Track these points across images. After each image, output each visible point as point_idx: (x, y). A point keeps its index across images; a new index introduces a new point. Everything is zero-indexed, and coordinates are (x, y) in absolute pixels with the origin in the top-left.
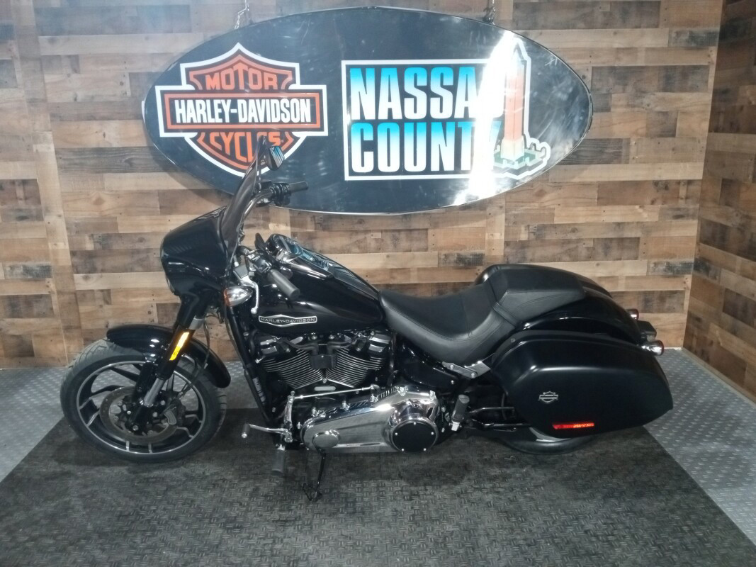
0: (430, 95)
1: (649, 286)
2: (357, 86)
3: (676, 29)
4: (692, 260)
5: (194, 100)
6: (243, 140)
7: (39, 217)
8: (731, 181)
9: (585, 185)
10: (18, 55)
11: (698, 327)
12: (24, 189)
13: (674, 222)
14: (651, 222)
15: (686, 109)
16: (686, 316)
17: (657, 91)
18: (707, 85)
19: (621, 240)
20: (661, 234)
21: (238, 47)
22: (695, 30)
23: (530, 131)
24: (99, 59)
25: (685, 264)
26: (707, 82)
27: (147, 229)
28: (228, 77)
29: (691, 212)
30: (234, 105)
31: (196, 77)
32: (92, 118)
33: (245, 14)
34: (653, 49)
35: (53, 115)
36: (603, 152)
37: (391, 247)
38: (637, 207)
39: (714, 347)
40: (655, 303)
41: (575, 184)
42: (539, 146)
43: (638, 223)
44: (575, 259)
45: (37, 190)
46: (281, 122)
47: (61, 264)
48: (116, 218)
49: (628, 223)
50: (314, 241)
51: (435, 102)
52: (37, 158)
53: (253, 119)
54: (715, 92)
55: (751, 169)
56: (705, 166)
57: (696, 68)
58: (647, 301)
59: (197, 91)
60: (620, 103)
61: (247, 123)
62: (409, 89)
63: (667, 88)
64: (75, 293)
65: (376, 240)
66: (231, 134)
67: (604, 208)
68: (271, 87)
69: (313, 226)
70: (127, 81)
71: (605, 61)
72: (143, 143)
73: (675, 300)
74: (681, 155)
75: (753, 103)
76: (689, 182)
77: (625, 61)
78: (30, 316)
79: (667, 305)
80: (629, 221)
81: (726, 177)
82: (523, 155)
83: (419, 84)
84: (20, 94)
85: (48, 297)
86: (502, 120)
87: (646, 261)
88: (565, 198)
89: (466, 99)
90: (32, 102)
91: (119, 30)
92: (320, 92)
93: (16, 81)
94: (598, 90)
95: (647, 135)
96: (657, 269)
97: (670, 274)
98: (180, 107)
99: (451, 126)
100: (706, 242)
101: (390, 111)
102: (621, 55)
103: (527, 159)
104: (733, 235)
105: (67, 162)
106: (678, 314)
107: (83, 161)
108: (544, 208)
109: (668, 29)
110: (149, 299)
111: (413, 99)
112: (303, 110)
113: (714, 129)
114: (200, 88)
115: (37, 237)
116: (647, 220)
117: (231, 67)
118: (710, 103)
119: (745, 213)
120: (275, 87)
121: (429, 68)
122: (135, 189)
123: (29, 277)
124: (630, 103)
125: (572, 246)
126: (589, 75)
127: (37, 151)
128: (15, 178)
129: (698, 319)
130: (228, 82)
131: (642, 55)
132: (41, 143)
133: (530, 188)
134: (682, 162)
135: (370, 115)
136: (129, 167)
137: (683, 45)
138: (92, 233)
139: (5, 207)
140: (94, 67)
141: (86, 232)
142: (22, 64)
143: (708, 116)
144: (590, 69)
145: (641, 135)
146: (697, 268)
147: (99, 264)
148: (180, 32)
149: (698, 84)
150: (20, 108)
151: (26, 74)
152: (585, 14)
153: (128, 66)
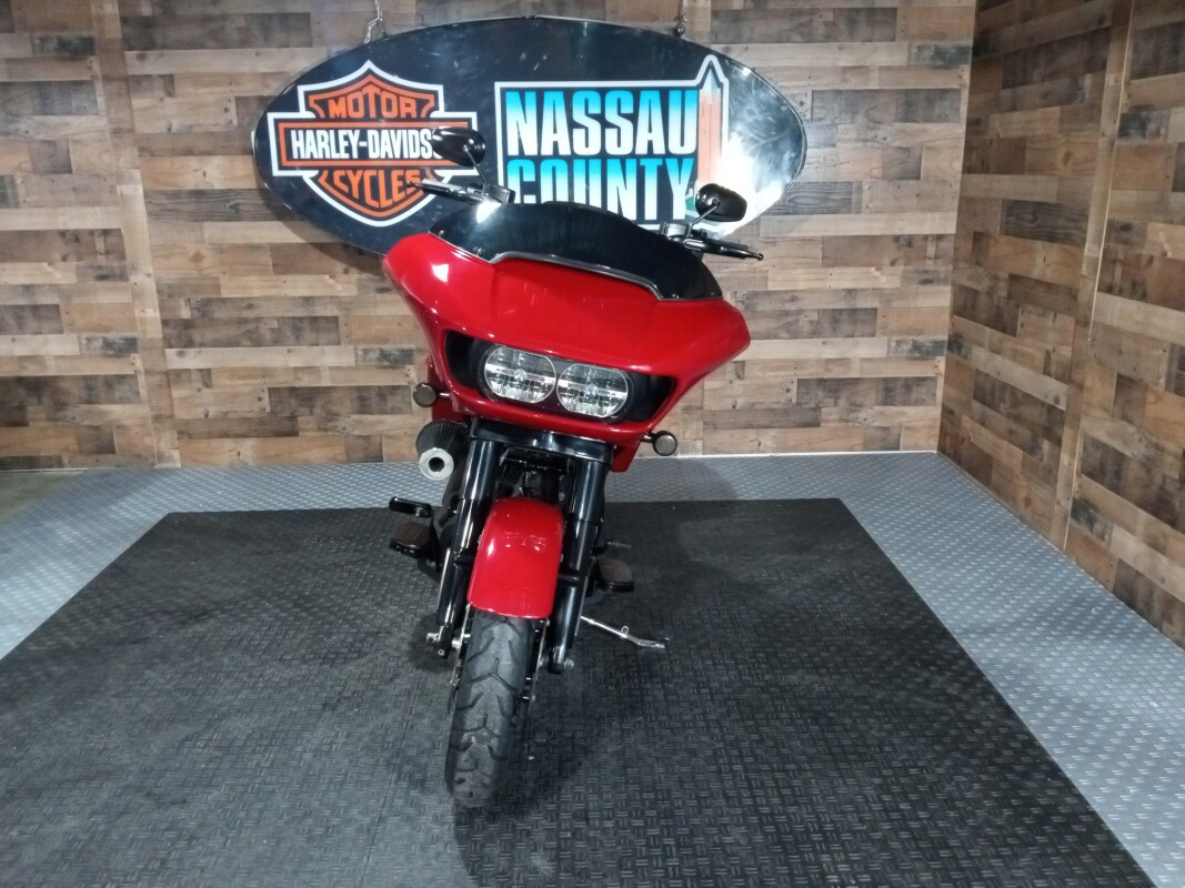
0: (605, 125)
1: (890, 371)
2: (514, 114)
3: (917, 43)
4: (946, 338)
5: (315, 130)
6: (374, 181)
7: (123, 277)
8: (981, 234)
9: (806, 241)
10: (99, 75)
11: (952, 422)
12: (105, 241)
13: (922, 288)
14: (892, 289)
15: (932, 144)
16: (940, 409)
17: (894, 121)
18: (959, 115)
19: (854, 311)
20: (904, 304)
21: (369, 65)
22: (943, 44)
25: (936, 342)
26: (958, 109)
27: (256, 293)
28: (355, 102)
29: (942, 276)
30: (363, 137)
31: (316, 102)
32: (189, 152)
33: (378, 22)
34: (889, 68)
35: (142, 150)
36: (828, 199)
38: (873, 269)
39: (966, 443)
40: (899, 392)
41: (793, 240)
43: (874, 289)
44: (795, 335)
45: (121, 243)
46: (421, 158)
47: (149, 336)
48: (218, 278)
49: (862, 290)
51: (611, 134)
52: (123, 202)
53: (387, 153)
54: (969, 122)
55: (999, 216)
56: (959, 215)
57: (944, 92)
58: (888, 390)
59: (318, 119)
60: (849, 136)
61: (379, 159)
62: (579, 116)
63: (908, 117)
64: (167, 373)
66: (359, 173)
67: (831, 270)
68: (408, 115)
70: (232, 107)
71: (828, 83)
72: (251, 184)
73: (924, 390)
74: (929, 204)
75: (1002, 136)
76: (940, 237)
77: (854, 83)
78: (112, 401)
79: (914, 396)
80: (863, 286)
81: (978, 229)
83: (591, 111)
84: (101, 123)
85: (134, 377)
86: (694, 155)
87: (885, 339)
88: (781, 256)
89: (650, 130)
90: (116, 132)
91: (224, 44)
92: (470, 121)
93: (97, 106)
94: (821, 119)
95: (884, 177)
96: (900, 349)
97: (917, 355)
98: (298, 139)
99: (631, 165)
100: (959, 314)
101: (556, 145)
102: (848, 76)
104: (983, 301)
105: (158, 208)
106: (928, 408)
107: (179, 207)
108: (754, 270)
109: (906, 43)
110: (258, 381)
111: (583, 131)
113: (967, 169)
114: (322, 115)
115: (121, 301)
116: (887, 286)
117: (360, 89)
118: (964, 136)
119: (993, 273)
120: (414, 115)
121: (603, 92)
122: (240, 241)
124: (861, 137)
125: (791, 319)
126: (808, 101)
127: (122, 194)
128: (94, 228)
129: (952, 412)
130: (356, 108)
131: (875, 75)
132: (126, 183)
134: (929, 211)
135: (531, 150)
136: (235, 215)
137: (927, 62)
138: (189, 296)
139: (81, 263)
140: (192, 90)
141: (181, 295)
142: (104, 86)
143: (961, 153)
144: (810, 93)
145: (876, 178)
146: (950, 347)
147: (196, 336)
148: (298, 46)
149: (948, 112)
150: (101, 140)
151: (109, 99)
152: (802, 25)
153: (234, 89)
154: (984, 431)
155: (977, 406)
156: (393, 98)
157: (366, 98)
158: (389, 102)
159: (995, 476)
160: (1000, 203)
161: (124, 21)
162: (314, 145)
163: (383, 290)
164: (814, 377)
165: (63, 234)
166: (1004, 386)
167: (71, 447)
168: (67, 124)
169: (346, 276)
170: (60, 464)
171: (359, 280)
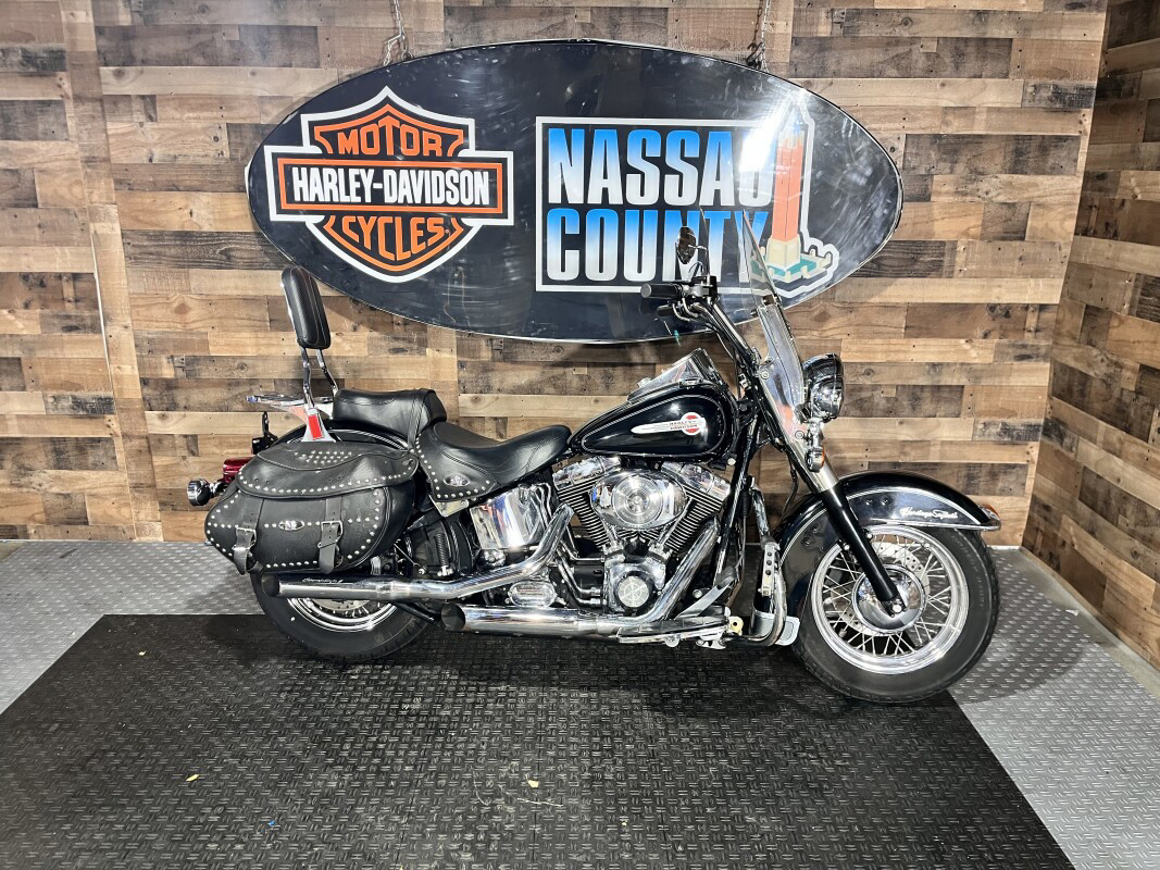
0: (665, 170)
1: (973, 456)
2: (557, 155)
4: (1042, 421)
5: (321, 168)
6: (390, 228)
7: (95, 328)
8: (1098, 309)
9: (888, 308)
10: (70, 93)
11: (1046, 519)
12: (75, 288)
13: (1016, 364)
14: (982, 364)
15: (1043, 200)
16: (1029, 501)
17: (1001, 173)
18: (1076, 166)
19: (939, 387)
20: (996, 381)
21: (387, 92)
22: (1061, 83)
23: (809, 227)
24: (183, 101)
25: (1031, 426)
26: (1076, 160)
27: (251, 352)
28: (370, 136)
30: (378, 178)
31: (322, 134)
32: (173, 187)
33: (399, 43)
34: (999, 110)
35: (118, 182)
36: (916, 261)
37: (601, 388)
38: (963, 341)
39: (1067, 549)
40: (982, 481)
41: (874, 306)
42: (823, 249)
43: (962, 364)
44: (868, 413)
45: (93, 290)
46: (445, 204)
47: (127, 395)
48: (205, 334)
49: (948, 364)
50: (490, 374)
51: (671, 180)
52: (99, 242)
53: (405, 198)
54: (1087, 176)
55: (1129, 294)
56: (1065, 283)
57: (1060, 140)
58: (969, 478)
59: (325, 155)
60: (946, 189)
61: (396, 204)
63: (1017, 167)
64: (147, 438)
65: (581, 377)
67: (913, 341)
68: (432, 153)
69: (490, 355)
70: (224, 135)
71: (927, 125)
72: (246, 226)
73: (1012, 478)
74: (1033, 269)
75: (1139, 197)
76: (1042, 307)
77: (956, 127)
78: (83, 467)
79: (1000, 485)
80: (949, 361)
81: (1092, 303)
82: (798, 262)
83: (649, 154)
84: (72, 149)
86: (769, 208)
87: (972, 419)
88: (858, 325)
89: (718, 178)
90: (89, 161)
91: (213, 61)
92: (504, 161)
93: (67, 131)
94: (914, 168)
95: (982, 237)
96: (987, 433)
97: (1006, 439)
98: (300, 179)
99: (694, 217)
100: (1060, 397)
101: (605, 191)
102: (950, 118)
103: (805, 267)
104: (1096, 388)
105: (138, 250)
106: (1015, 498)
107: (162, 250)
108: (825, 339)
109: (1021, 81)
111: (639, 176)
112: (480, 186)
113: (1082, 230)
114: (330, 151)
115: (94, 356)
116: (977, 361)
117: (376, 121)
118: (1079, 191)
119: (1114, 359)
120: (439, 153)
121: (664, 131)
122: (235, 293)
123: (81, 413)
124: (960, 190)
125: (864, 395)
126: (901, 147)
127: (95, 232)
128: (62, 271)
129: (1047, 508)
130: (370, 144)
131: (981, 118)
132: (100, 221)
133: (807, 309)
134: (1032, 277)
135: (576, 197)
136: (226, 261)
137: (1043, 105)
138: (171, 353)
139: (47, 311)
140: (178, 116)
141: (163, 352)
142: (75, 107)
143: (1076, 213)
144: (903, 138)
145: (973, 237)
146: (1044, 434)
147: (180, 397)
148: (302, 66)
149: (1063, 164)
150: (70, 170)
151: (81, 121)
152: (897, 56)
153: (225, 114)
154: (1093, 542)
155: (1083, 508)
156: (415, 132)
157: (382, 131)
158: (410, 136)
159: (1108, 600)
160: (1133, 277)
161: (99, 31)
162: (320, 185)
163: (397, 351)
164: (888, 460)
165: (25, 277)
166: (1126, 497)
167: (38, 517)
168: (32, 151)
169: (354, 334)
170: (26, 536)
171: (371, 339)
